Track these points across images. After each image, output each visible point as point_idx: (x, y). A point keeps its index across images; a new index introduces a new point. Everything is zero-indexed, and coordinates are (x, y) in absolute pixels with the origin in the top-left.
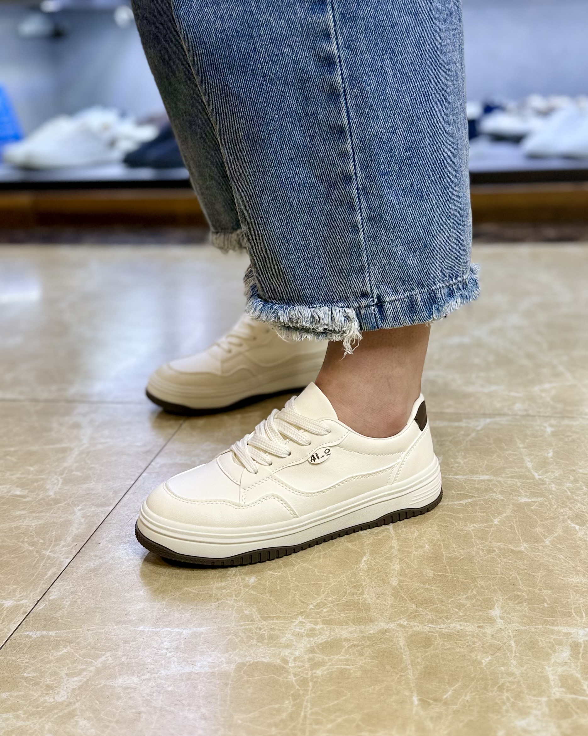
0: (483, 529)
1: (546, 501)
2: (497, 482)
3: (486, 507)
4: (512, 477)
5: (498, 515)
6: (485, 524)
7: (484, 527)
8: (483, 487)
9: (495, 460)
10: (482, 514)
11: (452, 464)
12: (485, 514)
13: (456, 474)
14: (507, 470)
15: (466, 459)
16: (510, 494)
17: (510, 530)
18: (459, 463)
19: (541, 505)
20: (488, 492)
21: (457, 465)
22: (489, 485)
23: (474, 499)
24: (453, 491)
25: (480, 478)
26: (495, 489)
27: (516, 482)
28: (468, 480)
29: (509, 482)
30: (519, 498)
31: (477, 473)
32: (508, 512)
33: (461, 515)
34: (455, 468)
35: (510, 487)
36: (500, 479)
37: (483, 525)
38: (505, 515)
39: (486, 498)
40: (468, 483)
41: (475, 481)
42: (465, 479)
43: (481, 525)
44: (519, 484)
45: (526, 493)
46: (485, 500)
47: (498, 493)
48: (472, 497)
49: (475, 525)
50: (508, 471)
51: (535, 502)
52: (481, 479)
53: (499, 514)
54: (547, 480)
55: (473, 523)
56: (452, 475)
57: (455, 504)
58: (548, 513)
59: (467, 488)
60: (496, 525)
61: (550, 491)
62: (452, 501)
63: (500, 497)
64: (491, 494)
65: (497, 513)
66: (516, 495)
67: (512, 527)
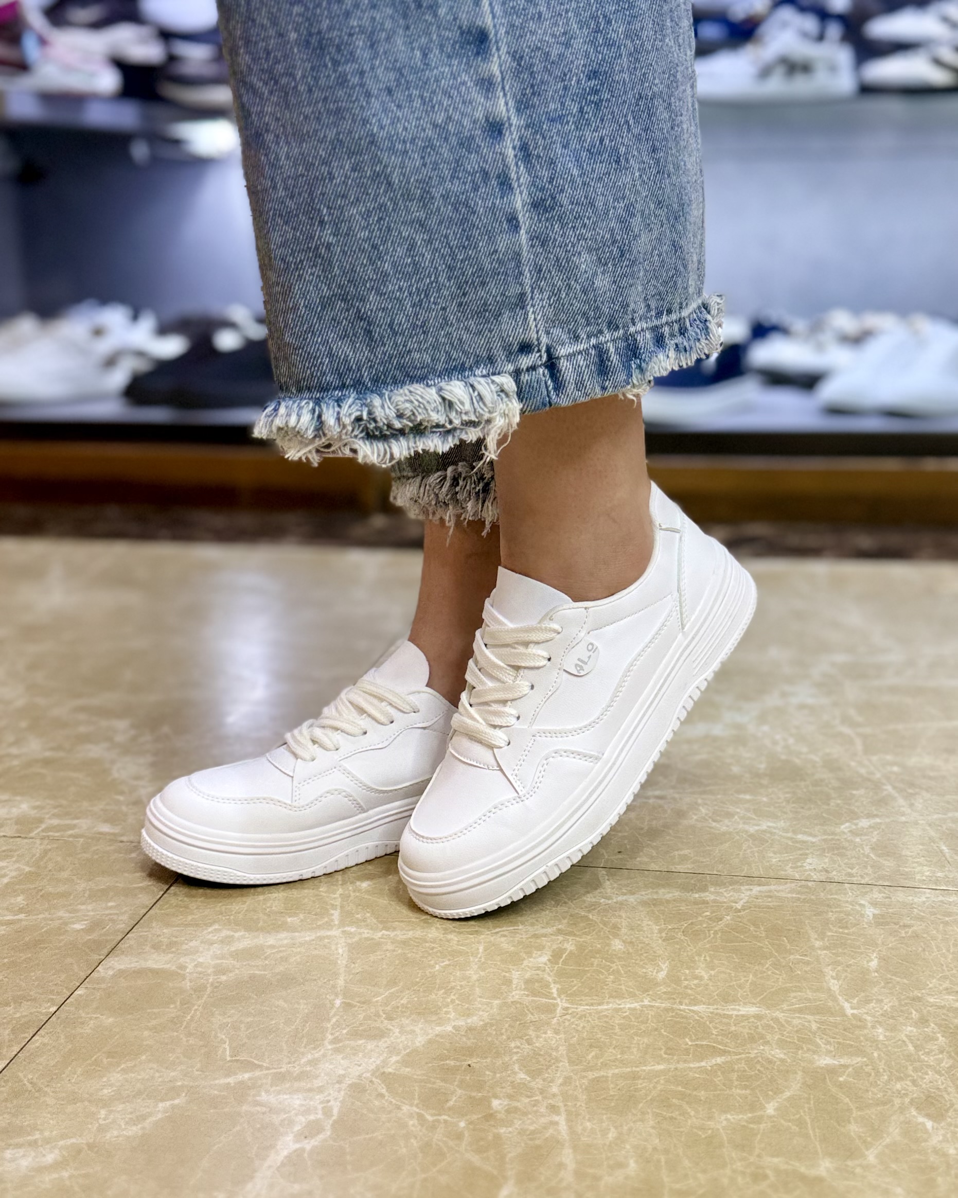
0: (744, 1126)
1: (867, 1065)
2: (772, 1020)
3: (751, 1076)
4: (800, 1011)
5: (775, 1093)
6: (750, 1115)
7: (747, 1121)
8: (746, 1031)
9: (769, 973)
10: (744, 1092)
11: (686, 980)
12: (748, 1092)
13: (695, 1002)
14: (793, 995)
15: (713, 969)
16: (799, 1048)
17: (797, 1129)
18: (701, 978)
19: (858, 1072)
20: (755, 1042)
21: (696, 982)
22: (757, 1027)
23: (729, 1059)
24: (687, 1040)
25: (739, 1010)
26: (769, 1037)
27: (810, 1022)
28: (717, 1014)
29: (796, 1022)
30: (816, 1057)
31: (735, 1001)
32: (794, 1087)
33: (703, 1092)
34: (691, 989)
35: (797, 1031)
36: (778, 1014)
37: (745, 1117)
38: (788, 1094)
39: (752, 1056)
40: (717, 1021)
41: (730, 1017)
42: (712, 1013)
43: (741, 1116)
44: (814, 1026)
45: (828, 1047)
46: (749, 1061)
47: (774, 1047)
48: (724, 1053)
49: (729, 1116)
50: (795, 997)
51: (846, 1067)
52: (741, 1013)
53: (778, 1091)
54: (869, 1018)
55: (725, 1112)
56: (686, 1005)
57: (691, 1069)
58: (873, 1093)
59: (714, 1032)
60: (770, 1117)
61: (874, 1041)
62: (685, 1061)
63: (779, 1054)
64: (762, 1047)
65: (772, 1090)
66: (809, 1050)
67: (801, 1123)
